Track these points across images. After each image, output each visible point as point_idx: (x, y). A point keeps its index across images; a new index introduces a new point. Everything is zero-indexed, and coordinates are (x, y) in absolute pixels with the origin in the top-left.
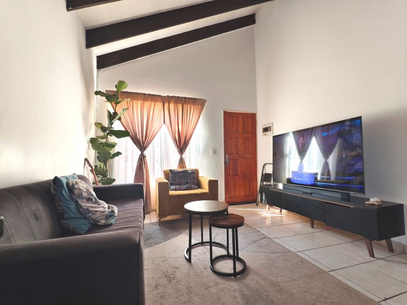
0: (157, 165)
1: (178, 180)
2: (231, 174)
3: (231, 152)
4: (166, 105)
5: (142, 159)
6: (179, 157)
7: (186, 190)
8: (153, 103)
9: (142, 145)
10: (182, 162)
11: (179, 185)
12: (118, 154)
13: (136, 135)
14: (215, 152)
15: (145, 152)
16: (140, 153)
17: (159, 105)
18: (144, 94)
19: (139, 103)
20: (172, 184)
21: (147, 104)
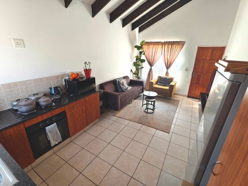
0: (157, 73)
1: (162, 81)
2: (195, 82)
3: (197, 71)
4: (164, 46)
5: (151, 70)
6: (166, 71)
7: (163, 86)
8: (158, 46)
9: (151, 64)
10: (167, 73)
11: (161, 83)
12: (143, 67)
13: (149, 61)
14: (187, 70)
15: (152, 68)
16: (150, 68)
17: (160, 46)
18: (154, 42)
19: (152, 46)
20: (159, 82)
21: (155, 46)
